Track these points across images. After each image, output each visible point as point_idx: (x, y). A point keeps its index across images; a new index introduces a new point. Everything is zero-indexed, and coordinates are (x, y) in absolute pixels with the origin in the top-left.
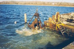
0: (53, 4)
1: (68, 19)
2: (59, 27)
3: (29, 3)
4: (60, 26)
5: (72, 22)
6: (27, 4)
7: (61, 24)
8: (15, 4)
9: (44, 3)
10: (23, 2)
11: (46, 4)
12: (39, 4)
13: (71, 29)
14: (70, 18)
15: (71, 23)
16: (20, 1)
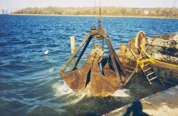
0: (146, 12)
1: (164, 48)
2: (142, 66)
3: (88, 12)
4: (145, 63)
5: (174, 55)
6: (82, 14)
7: (147, 60)
8: (56, 13)
9: (123, 11)
10: (73, 8)
11: (128, 14)
12: (110, 14)
13: (171, 72)
14: (168, 46)
15: (171, 57)
16: (66, 8)
